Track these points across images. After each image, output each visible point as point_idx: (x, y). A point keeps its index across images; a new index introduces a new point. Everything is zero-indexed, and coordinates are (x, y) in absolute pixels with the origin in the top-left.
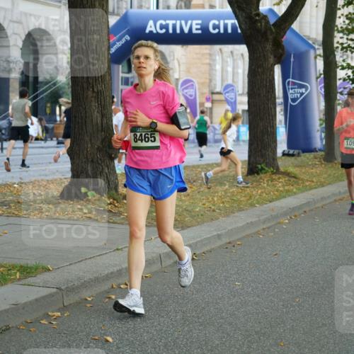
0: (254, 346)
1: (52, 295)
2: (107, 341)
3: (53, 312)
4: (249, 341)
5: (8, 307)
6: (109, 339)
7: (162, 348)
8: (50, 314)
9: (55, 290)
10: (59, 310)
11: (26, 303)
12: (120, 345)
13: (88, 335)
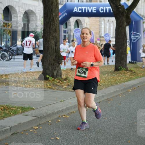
0: (118, 142)
1: (34, 120)
2: (57, 139)
3: (35, 127)
4: (115, 140)
5: (17, 124)
6: (58, 138)
7: (79, 142)
8: (34, 127)
9: (36, 117)
10: (37, 126)
11: (24, 123)
12: (63, 141)
13: (49, 136)
